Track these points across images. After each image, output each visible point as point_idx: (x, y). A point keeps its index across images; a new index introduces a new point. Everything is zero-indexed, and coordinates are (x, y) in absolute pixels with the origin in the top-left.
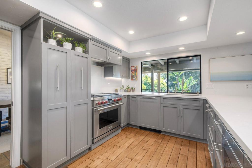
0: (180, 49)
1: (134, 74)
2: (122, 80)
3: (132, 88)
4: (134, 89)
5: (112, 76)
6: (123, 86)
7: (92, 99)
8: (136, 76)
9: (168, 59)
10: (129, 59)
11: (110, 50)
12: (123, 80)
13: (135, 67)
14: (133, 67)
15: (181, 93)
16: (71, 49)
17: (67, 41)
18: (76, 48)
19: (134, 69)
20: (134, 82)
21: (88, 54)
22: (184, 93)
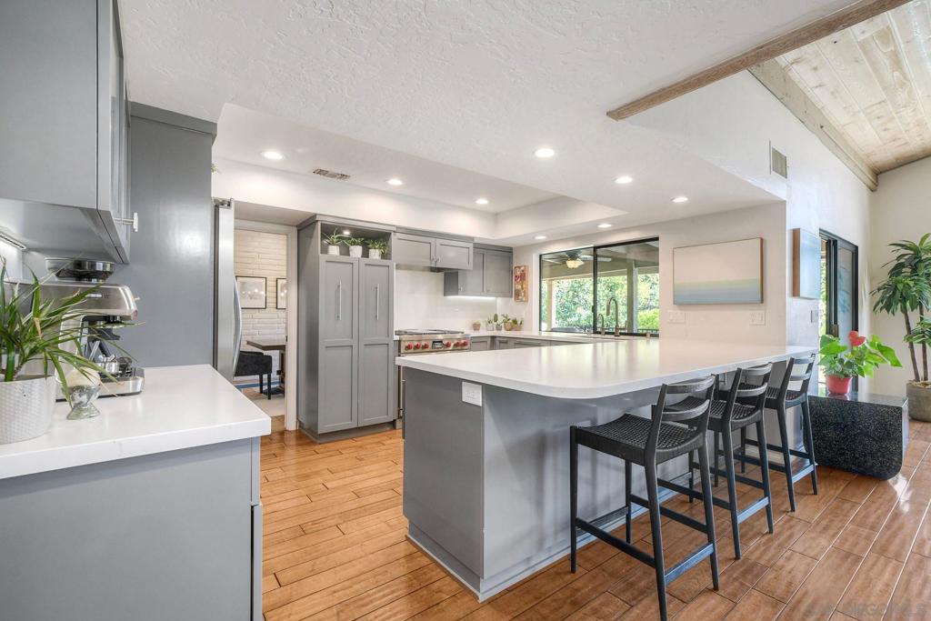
0: (600, 226)
1: (520, 287)
2: (496, 301)
3: (515, 322)
4: (519, 322)
5: (457, 294)
6: (496, 316)
7: (396, 338)
8: (524, 292)
9: (595, 248)
10: (512, 248)
11: (440, 241)
12: (500, 301)
13: (522, 268)
14: (519, 267)
15: (613, 333)
16: (360, 256)
17: (354, 244)
18: (370, 250)
19: (521, 274)
20: (519, 306)
21: (390, 259)
22: (621, 334)
